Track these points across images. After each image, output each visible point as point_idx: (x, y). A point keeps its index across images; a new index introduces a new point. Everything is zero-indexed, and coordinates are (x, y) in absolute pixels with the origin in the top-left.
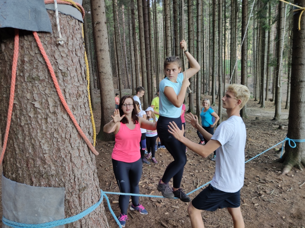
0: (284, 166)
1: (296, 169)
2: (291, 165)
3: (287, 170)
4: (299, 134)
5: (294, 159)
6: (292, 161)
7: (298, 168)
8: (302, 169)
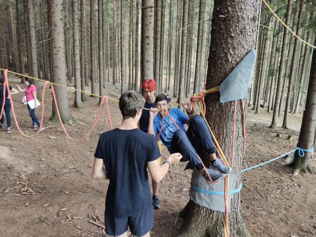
0: (293, 170)
1: (303, 173)
2: (299, 169)
3: (297, 173)
4: (308, 145)
5: (302, 165)
6: (300, 166)
7: (305, 172)
8: (307, 173)
